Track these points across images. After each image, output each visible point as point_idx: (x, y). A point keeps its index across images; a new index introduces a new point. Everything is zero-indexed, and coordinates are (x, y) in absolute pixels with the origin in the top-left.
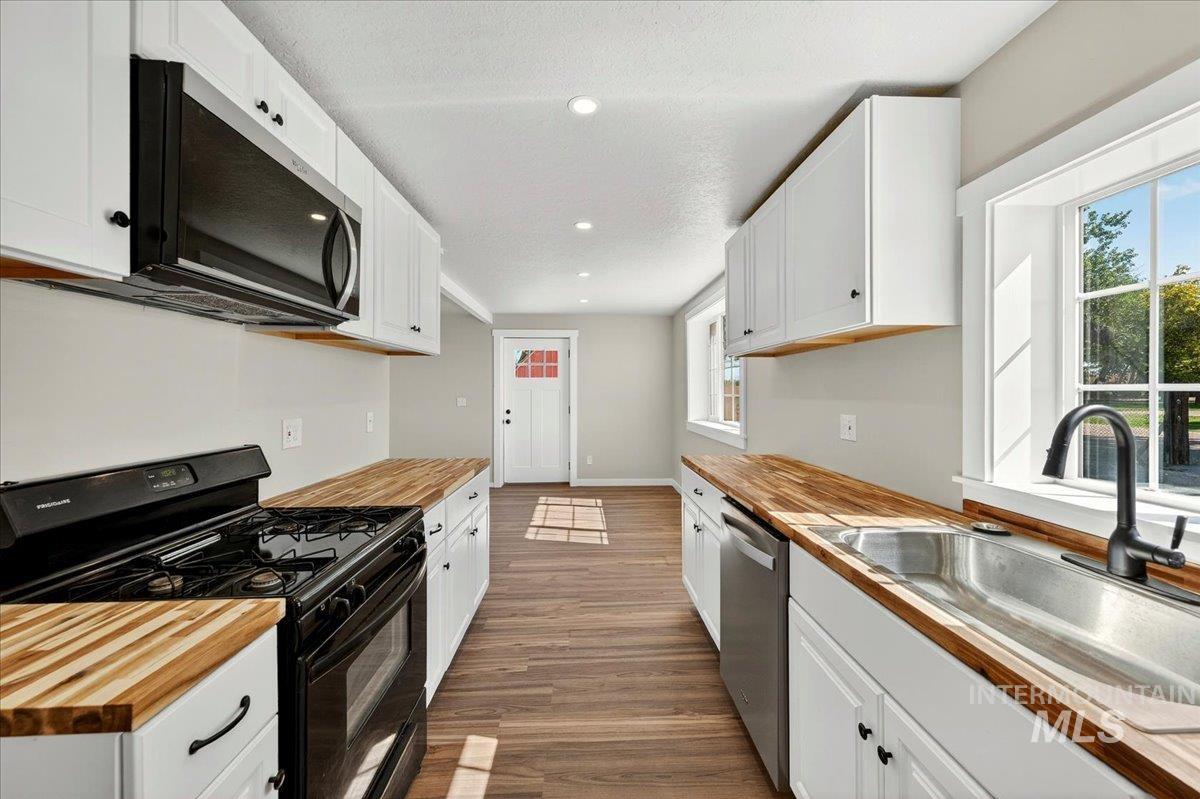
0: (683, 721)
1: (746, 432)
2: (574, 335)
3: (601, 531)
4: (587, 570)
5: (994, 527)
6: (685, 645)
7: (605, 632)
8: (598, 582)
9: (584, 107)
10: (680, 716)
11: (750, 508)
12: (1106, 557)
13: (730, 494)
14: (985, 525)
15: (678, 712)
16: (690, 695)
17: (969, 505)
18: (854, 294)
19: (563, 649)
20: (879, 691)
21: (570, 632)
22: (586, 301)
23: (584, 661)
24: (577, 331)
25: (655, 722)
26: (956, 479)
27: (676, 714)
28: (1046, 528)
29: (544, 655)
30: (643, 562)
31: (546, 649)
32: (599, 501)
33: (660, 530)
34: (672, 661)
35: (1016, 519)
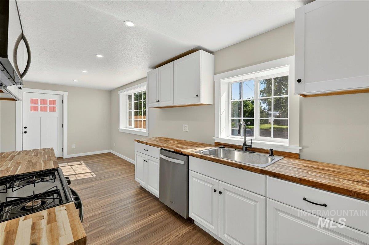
0: (152, 217)
1: (148, 131)
2: (66, 94)
3: (90, 172)
4: (93, 187)
5: (222, 147)
6: (141, 199)
7: (114, 203)
8: (101, 189)
9: (130, 24)
10: (151, 216)
11: (173, 150)
12: (242, 149)
13: (163, 148)
14: (221, 146)
15: (150, 215)
16: (151, 210)
17: (216, 143)
18: (197, 96)
19: (99, 214)
20: (218, 181)
21: (100, 208)
22: (77, 81)
23: (110, 214)
24: (67, 93)
25: (145, 221)
26: (213, 138)
27: (150, 216)
28: (230, 145)
29: (93, 219)
30: (114, 179)
31: (93, 216)
32: (82, 162)
33: (115, 167)
34: (142, 203)
35: (225, 144)
